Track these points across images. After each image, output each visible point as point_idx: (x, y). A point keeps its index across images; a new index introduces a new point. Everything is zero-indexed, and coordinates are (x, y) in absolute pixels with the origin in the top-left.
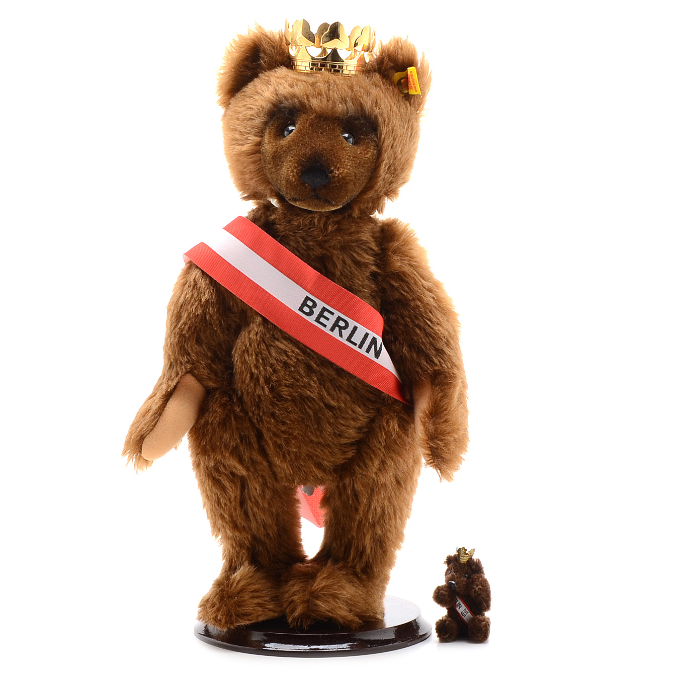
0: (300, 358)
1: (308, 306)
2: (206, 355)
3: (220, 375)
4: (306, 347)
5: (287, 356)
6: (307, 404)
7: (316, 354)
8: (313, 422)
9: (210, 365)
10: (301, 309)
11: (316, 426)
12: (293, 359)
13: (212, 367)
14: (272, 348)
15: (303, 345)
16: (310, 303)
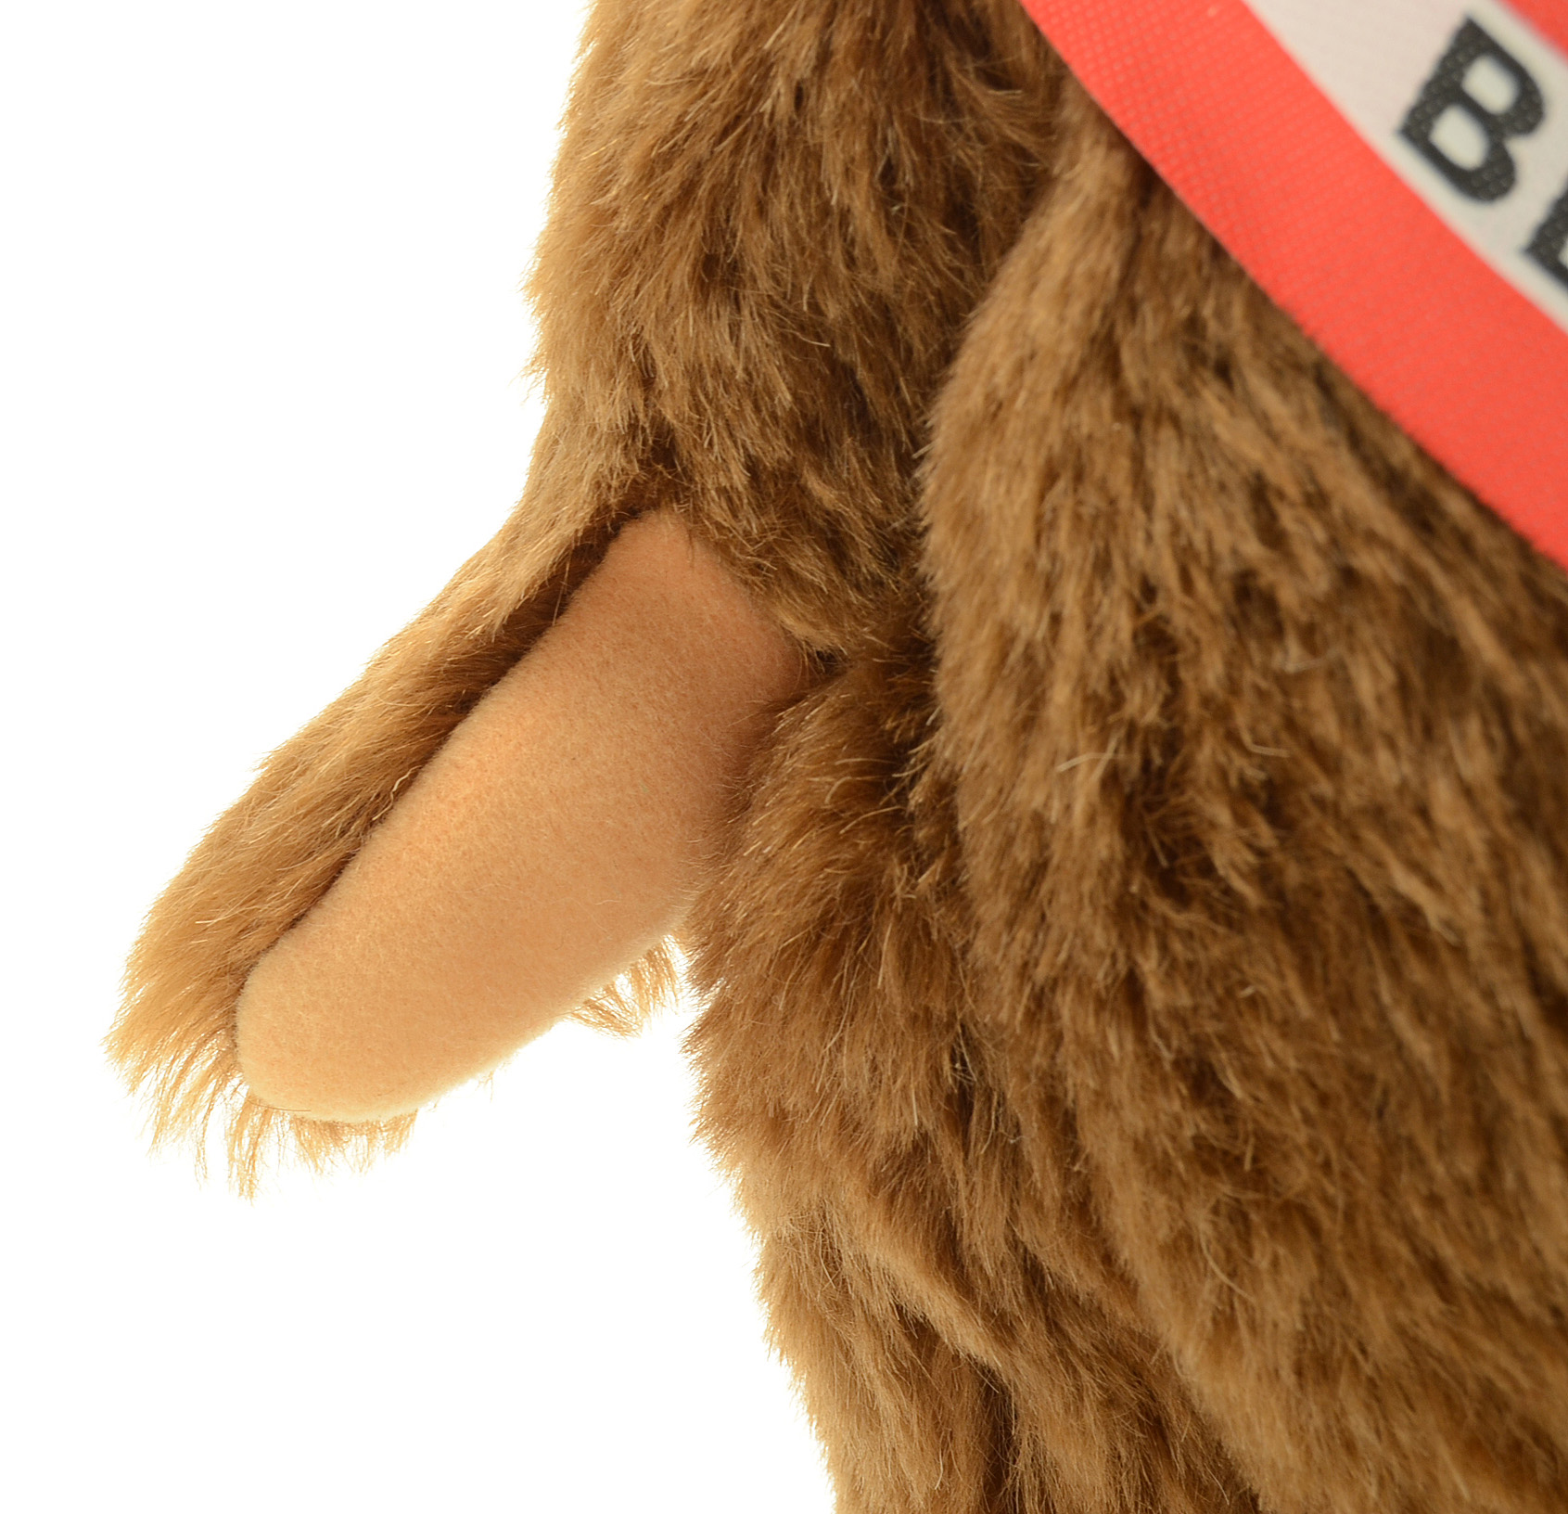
0: (1370, 563)
1: (1476, 111)
2: (757, 396)
3: (868, 564)
4: (1440, 470)
5: (1272, 536)
6: (1395, 970)
7: (1523, 547)
8: (1447, 1120)
9: (789, 475)
10: (1417, 130)
11: (1468, 1165)
12: (1311, 562)
13: (803, 490)
14: (1167, 433)
15: (1421, 452)
16: (1490, 86)
